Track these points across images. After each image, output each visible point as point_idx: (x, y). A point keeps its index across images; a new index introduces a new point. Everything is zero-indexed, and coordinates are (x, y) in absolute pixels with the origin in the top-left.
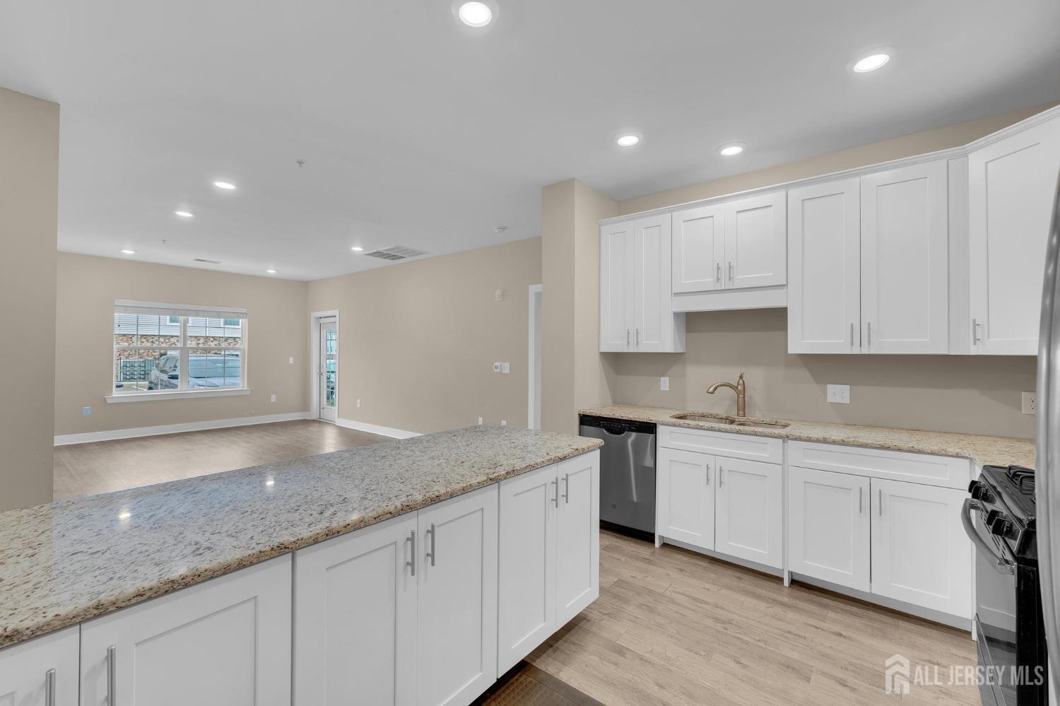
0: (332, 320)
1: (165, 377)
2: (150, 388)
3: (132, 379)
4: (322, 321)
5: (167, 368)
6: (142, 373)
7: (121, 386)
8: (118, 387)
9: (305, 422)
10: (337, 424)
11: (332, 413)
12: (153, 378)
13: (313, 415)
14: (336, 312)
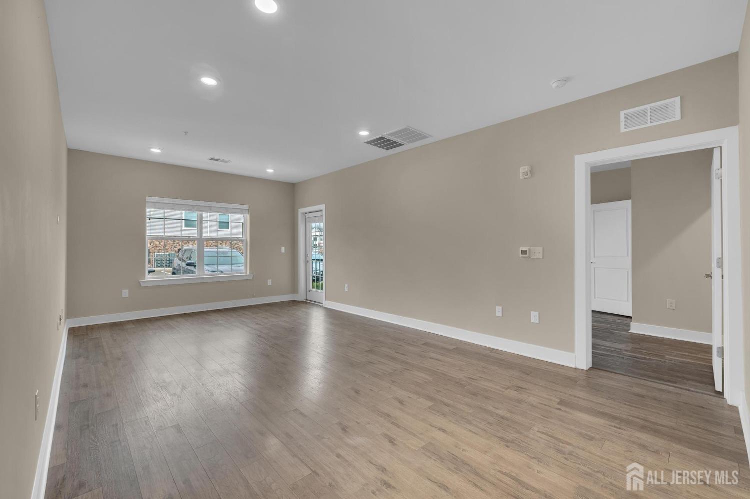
0: (319, 214)
1: (184, 265)
2: (174, 273)
3: (162, 266)
4: (308, 215)
5: (185, 259)
6: (168, 262)
7: (153, 271)
8: (150, 272)
9: (294, 303)
10: (324, 306)
11: (319, 295)
12: (175, 265)
13: (300, 297)
14: (322, 207)
